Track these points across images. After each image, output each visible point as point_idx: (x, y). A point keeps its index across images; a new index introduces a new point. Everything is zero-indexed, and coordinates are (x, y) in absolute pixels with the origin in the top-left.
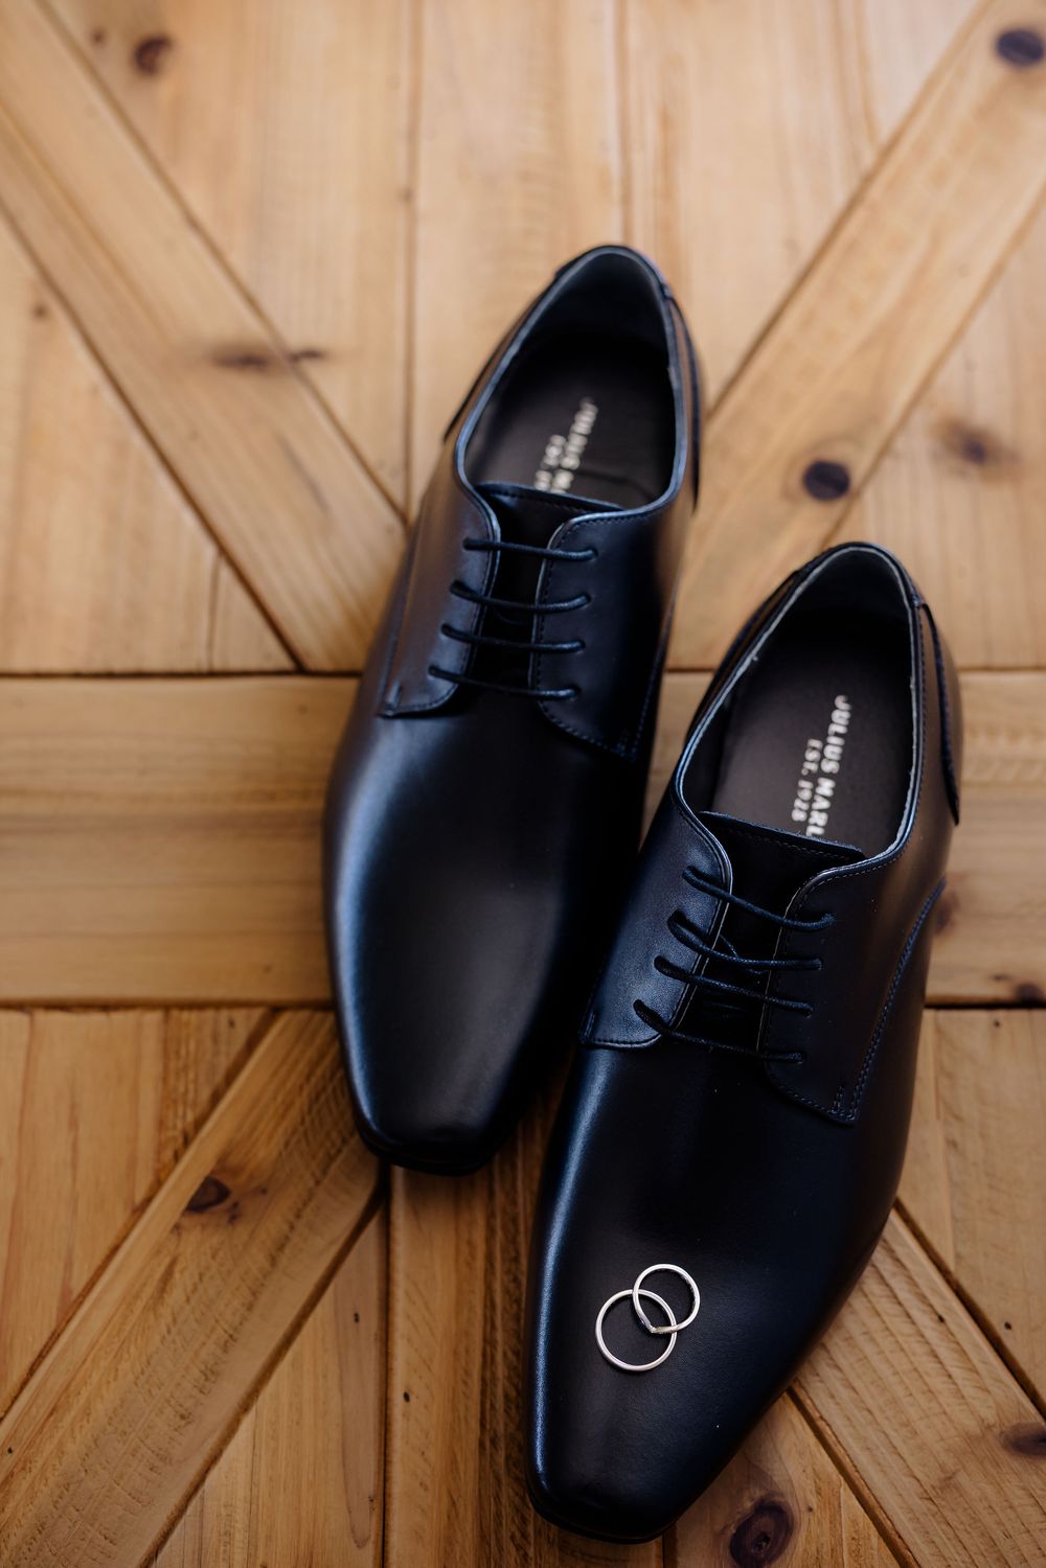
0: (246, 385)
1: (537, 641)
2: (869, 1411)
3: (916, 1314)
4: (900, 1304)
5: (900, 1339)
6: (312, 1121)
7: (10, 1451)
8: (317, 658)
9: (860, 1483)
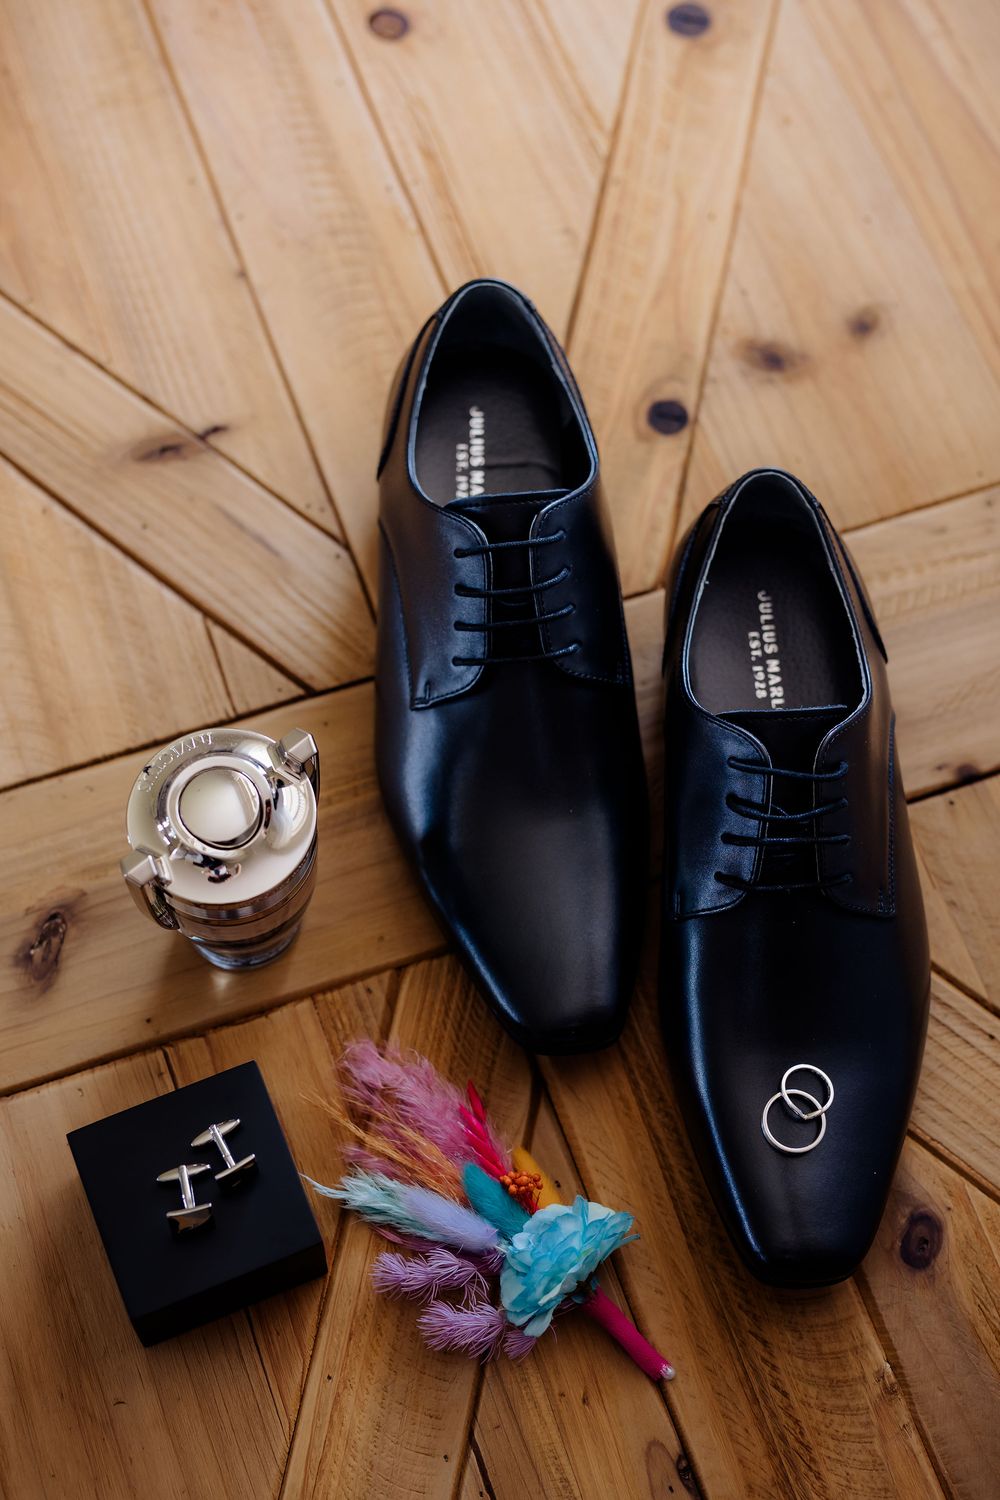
0: (170, 470)
1: (542, 614)
2: (965, 1122)
3: (973, 1039)
4: (958, 1036)
5: (968, 1062)
6: (463, 1045)
7: (329, 1378)
8: (321, 679)
9: (978, 1177)
